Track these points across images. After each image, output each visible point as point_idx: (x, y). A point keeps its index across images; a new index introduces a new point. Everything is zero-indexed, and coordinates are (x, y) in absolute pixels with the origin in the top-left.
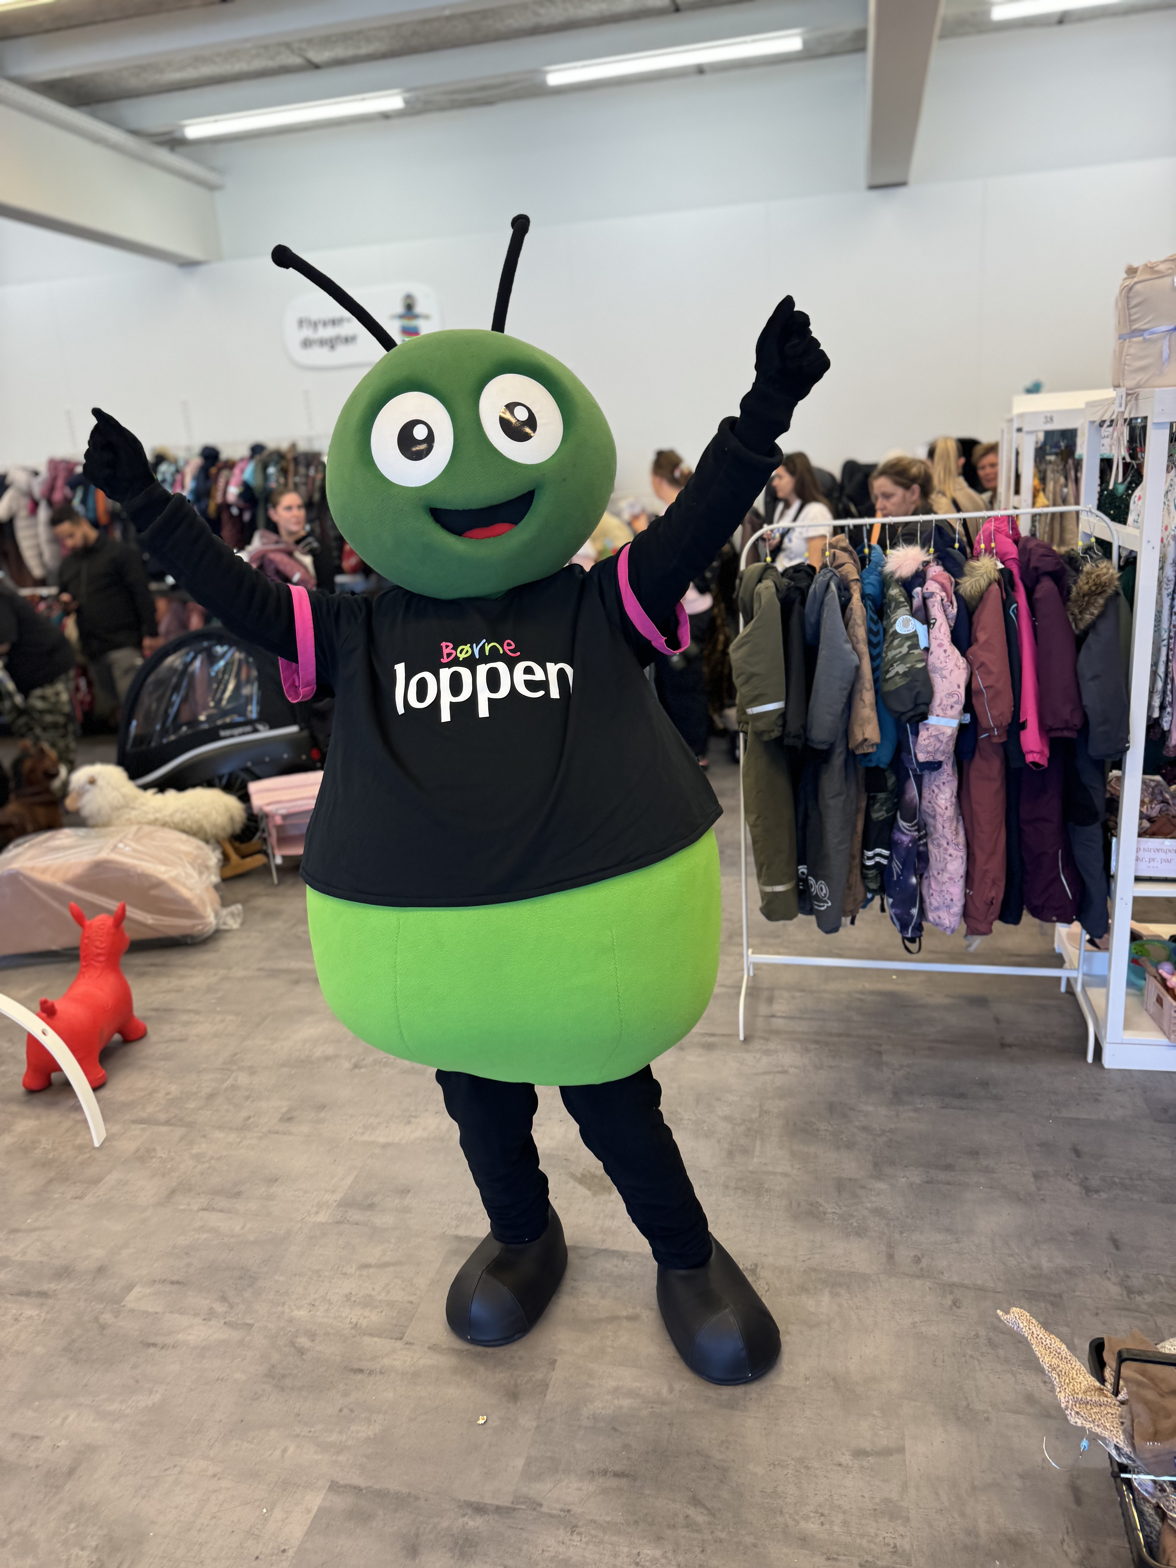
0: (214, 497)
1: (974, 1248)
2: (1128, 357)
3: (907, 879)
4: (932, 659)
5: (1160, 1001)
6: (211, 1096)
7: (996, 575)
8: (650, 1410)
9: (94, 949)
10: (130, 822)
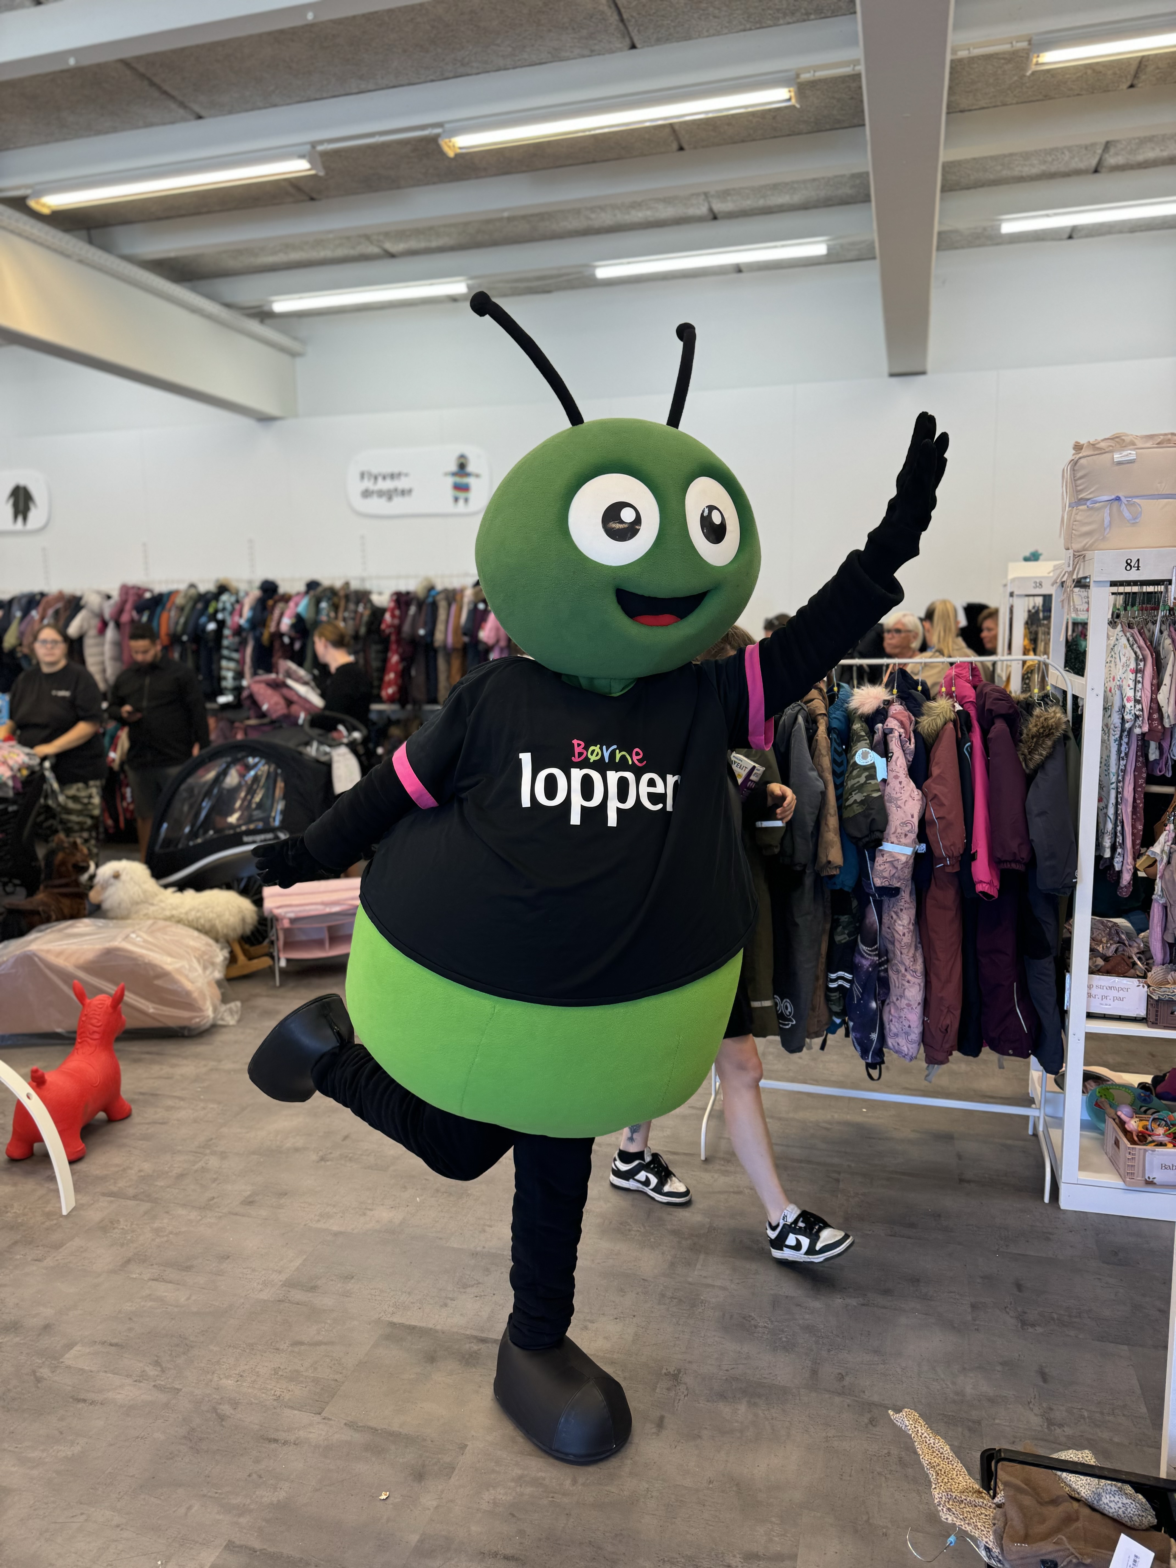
0: (269, 627)
1: (899, 1370)
2: (1075, 523)
3: (867, 1004)
4: (888, 789)
5: (1117, 1143)
6: (181, 1176)
7: (953, 716)
8: (550, 1499)
9: (90, 1026)
10: (147, 916)
